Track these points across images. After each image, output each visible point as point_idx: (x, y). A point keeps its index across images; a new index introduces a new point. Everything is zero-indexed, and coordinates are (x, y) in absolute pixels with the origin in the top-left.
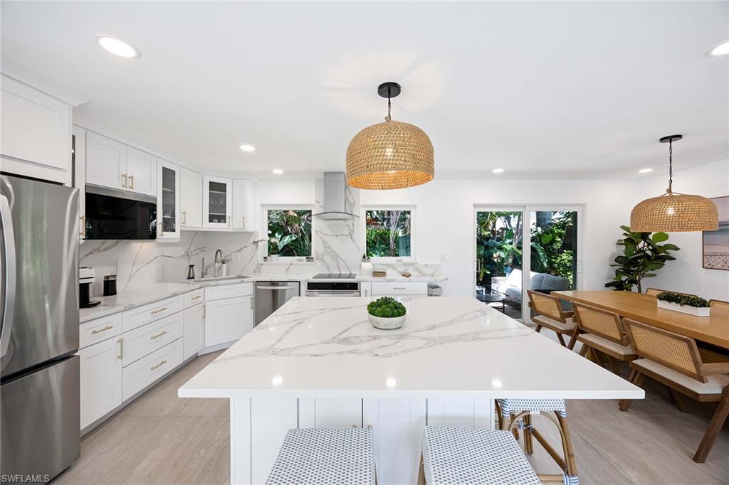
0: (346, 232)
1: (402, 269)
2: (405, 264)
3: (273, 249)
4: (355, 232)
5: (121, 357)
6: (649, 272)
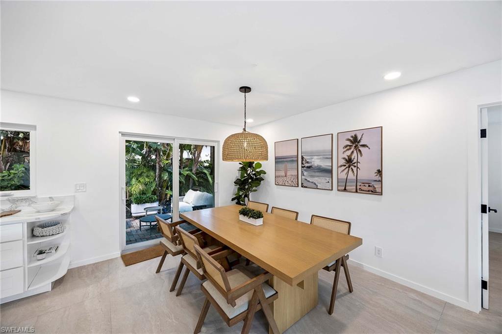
6: (254, 188)
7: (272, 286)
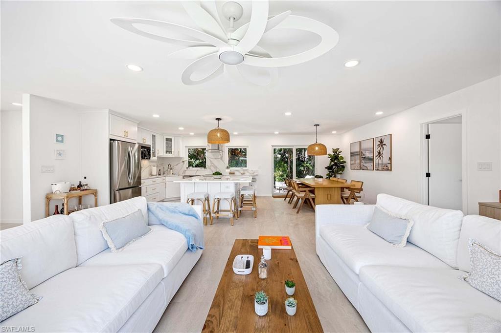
0: (220, 157)
1: (242, 172)
2: (244, 170)
3: (190, 164)
4: (223, 157)
5: (147, 192)
6: (340, 172)
7: (314, 194)
